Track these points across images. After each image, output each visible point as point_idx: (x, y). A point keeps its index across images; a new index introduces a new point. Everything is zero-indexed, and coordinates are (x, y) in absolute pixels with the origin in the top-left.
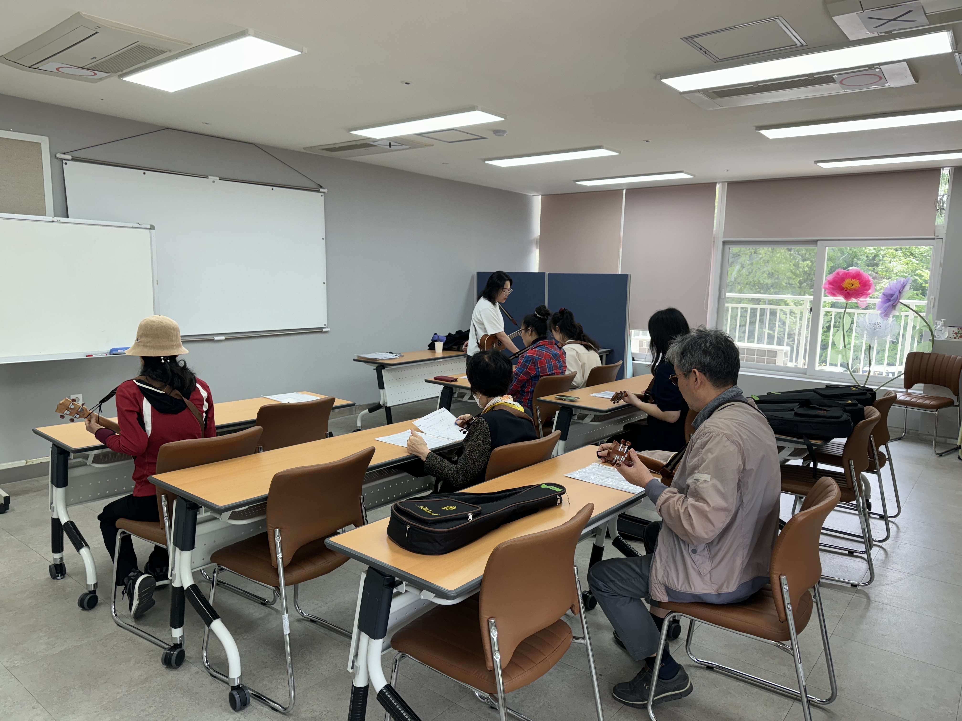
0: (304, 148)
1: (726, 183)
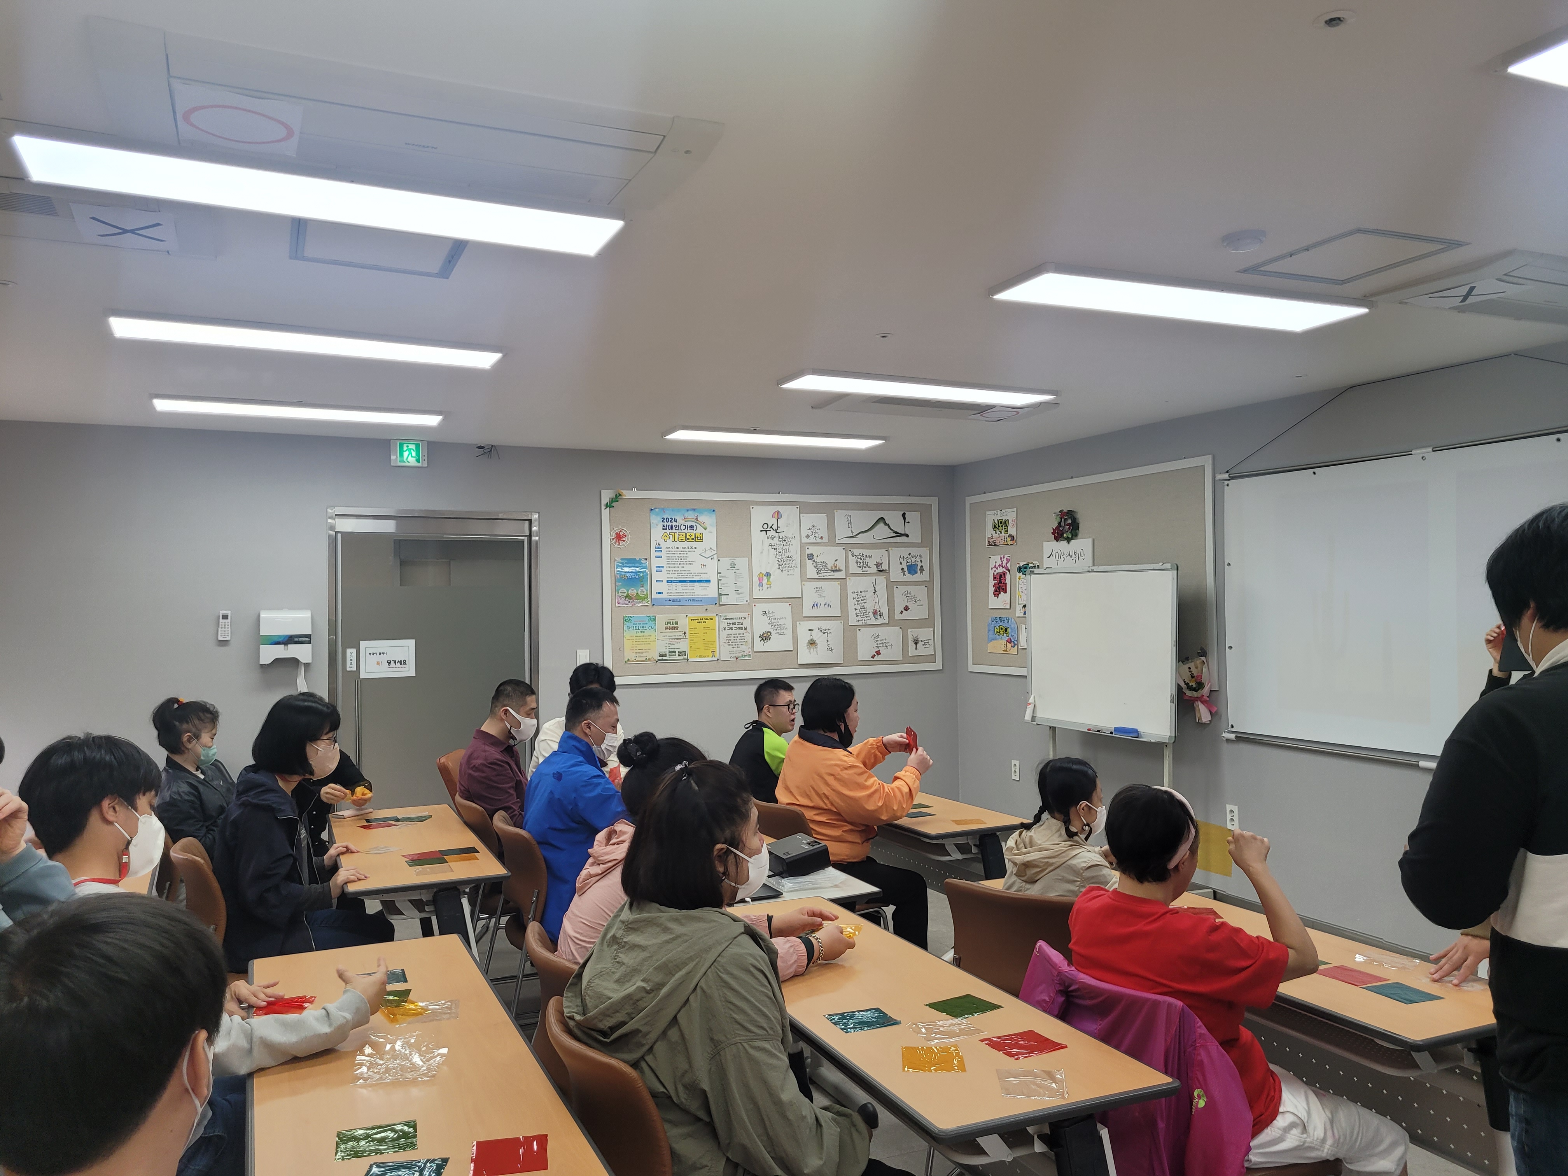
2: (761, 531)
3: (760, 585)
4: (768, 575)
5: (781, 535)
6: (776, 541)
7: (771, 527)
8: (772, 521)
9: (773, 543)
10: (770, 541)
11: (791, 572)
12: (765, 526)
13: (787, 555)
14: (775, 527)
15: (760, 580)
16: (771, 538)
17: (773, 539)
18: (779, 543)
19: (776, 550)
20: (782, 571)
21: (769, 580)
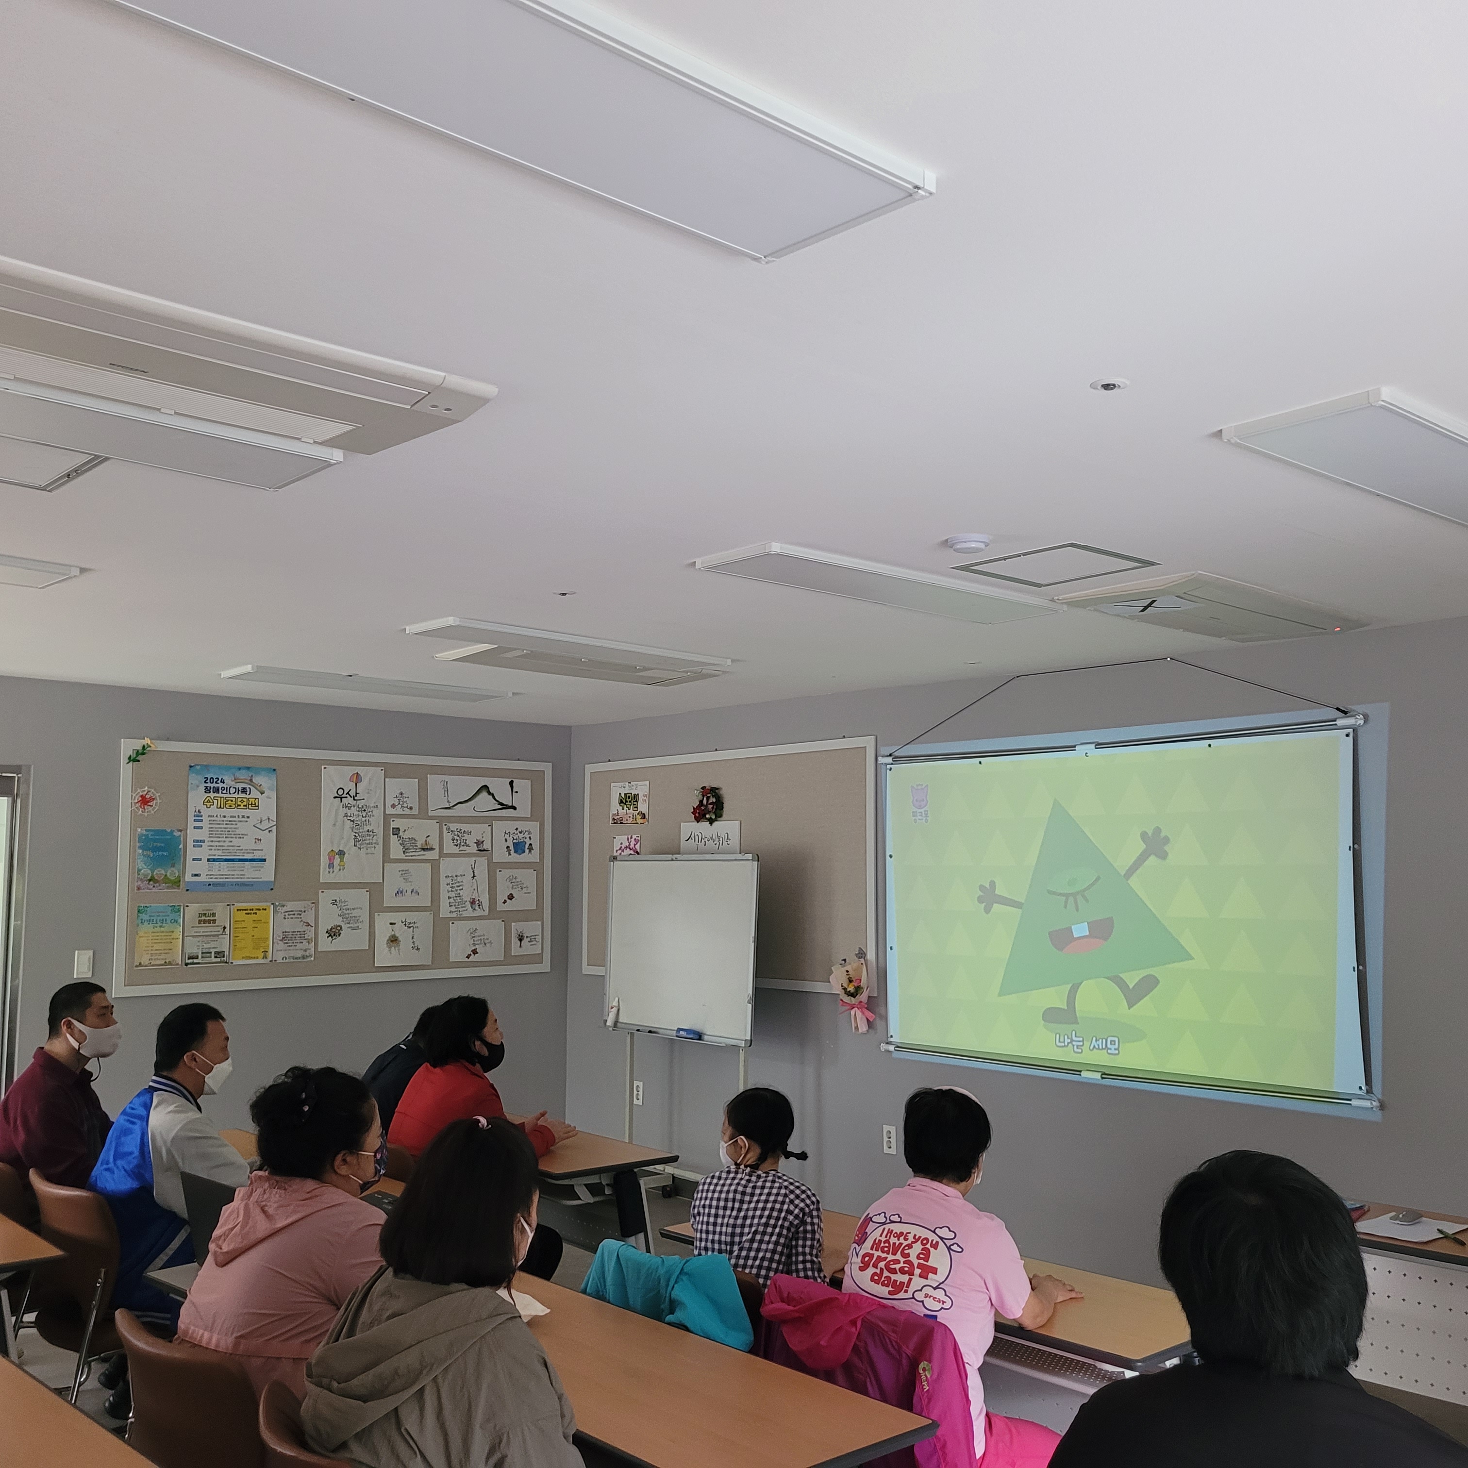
2: (335, 797)
3: (331, 865)
4: (341, 853)
5: (360, 803)
6: (354, 810)
7: (348, 793)
8: (349, 786)
9: (349, 813)
10: (346, 810)
11: (370, 851)
13: (366, 828)
14: (352, 793)
15: (331, 859)
16: (348, 807)
17: (350, 808)
18: (357, 813)
19: (353, 821)
20: (360, 849)
21: (342, 860)
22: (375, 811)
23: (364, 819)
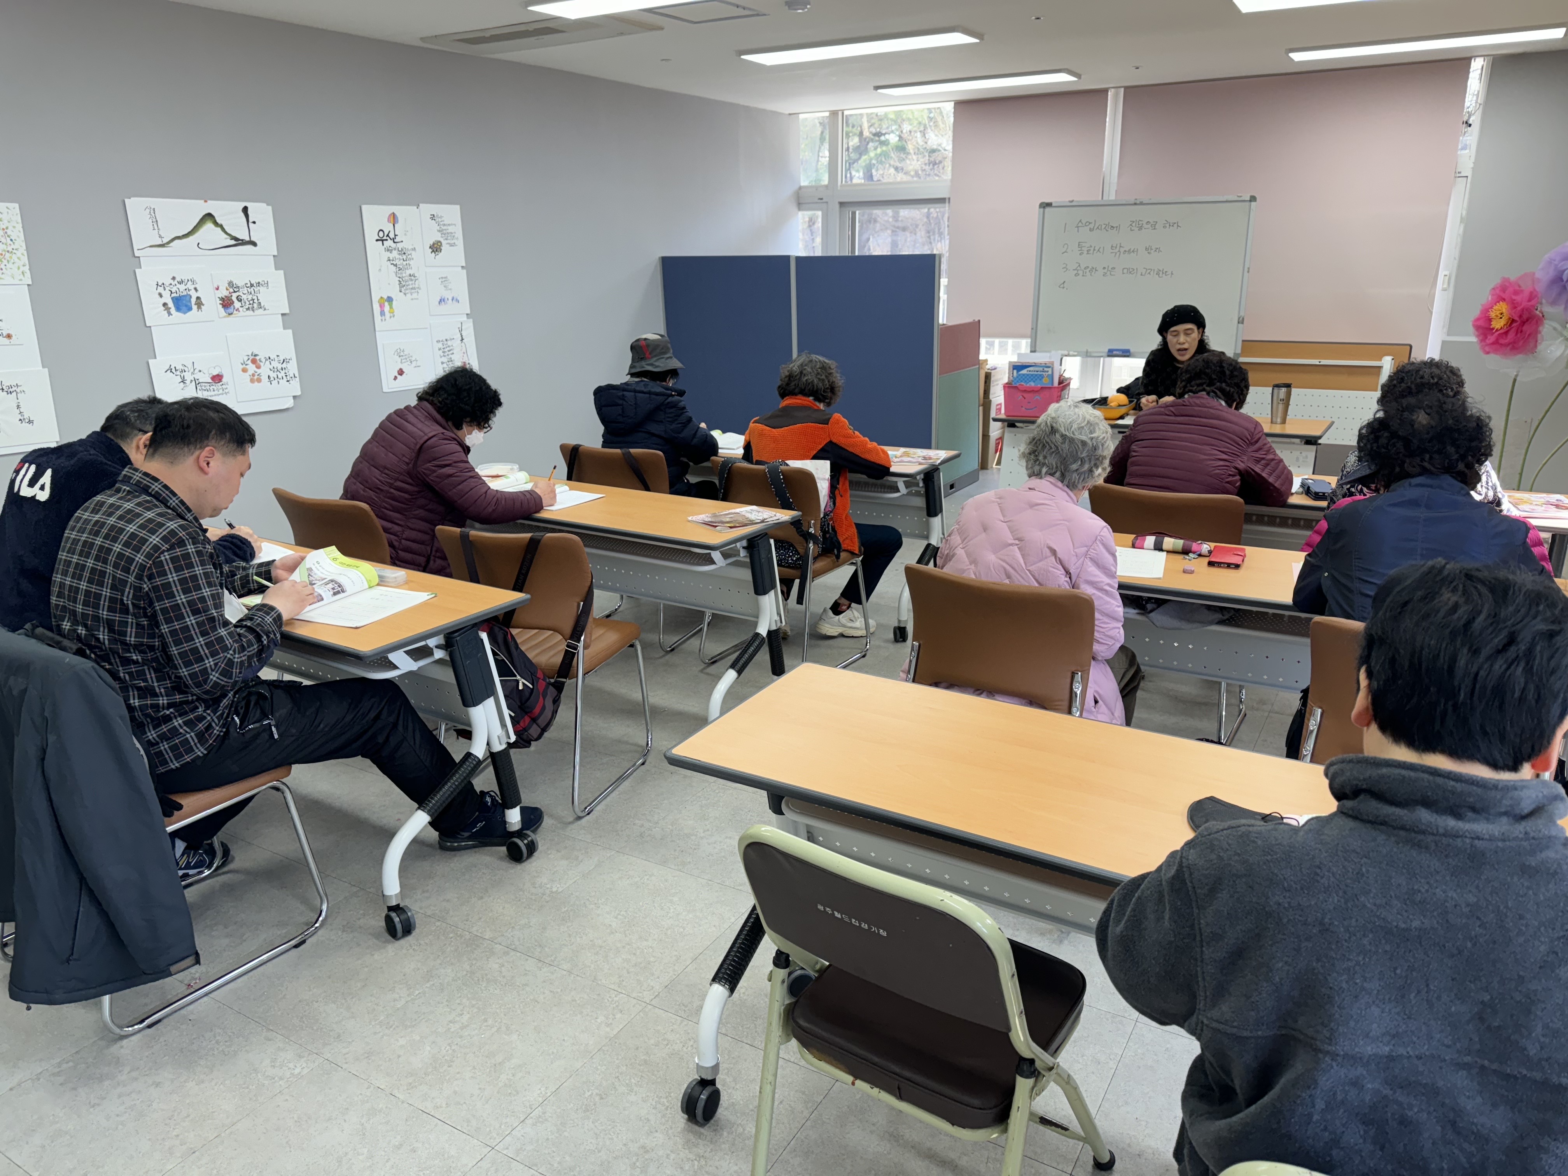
0: (423, 39)
1: (1122, 90)
2: (377, 240)
3: (382, 313)
4: (390, 300)
5: (400, 246)
6: (395, 254)
7: (388, 235)
8: (388, 228)
9: (391, 256)
10: (388, 254)
11: (415, 296)
12: (381, 234)
13: (408, 272)
14: (392, 235)
15: (382, 306)
16: (389, 250)
17: (391, 251)
18: (398, 256)
19: (396, 265)
20: (405, 294)
21: (391, 307)
22: (413, 253)
23: (405, 263)
